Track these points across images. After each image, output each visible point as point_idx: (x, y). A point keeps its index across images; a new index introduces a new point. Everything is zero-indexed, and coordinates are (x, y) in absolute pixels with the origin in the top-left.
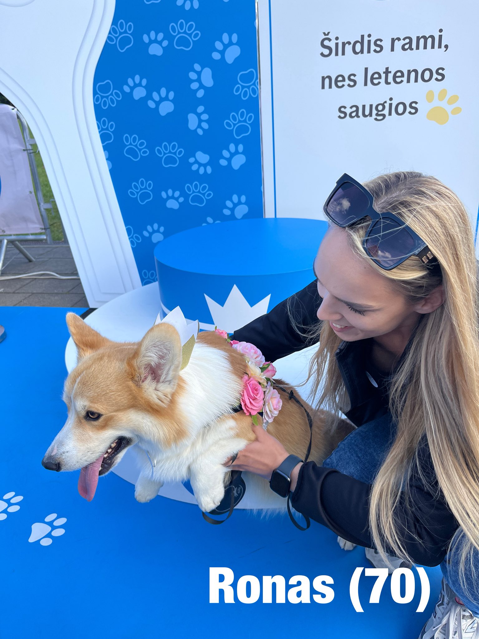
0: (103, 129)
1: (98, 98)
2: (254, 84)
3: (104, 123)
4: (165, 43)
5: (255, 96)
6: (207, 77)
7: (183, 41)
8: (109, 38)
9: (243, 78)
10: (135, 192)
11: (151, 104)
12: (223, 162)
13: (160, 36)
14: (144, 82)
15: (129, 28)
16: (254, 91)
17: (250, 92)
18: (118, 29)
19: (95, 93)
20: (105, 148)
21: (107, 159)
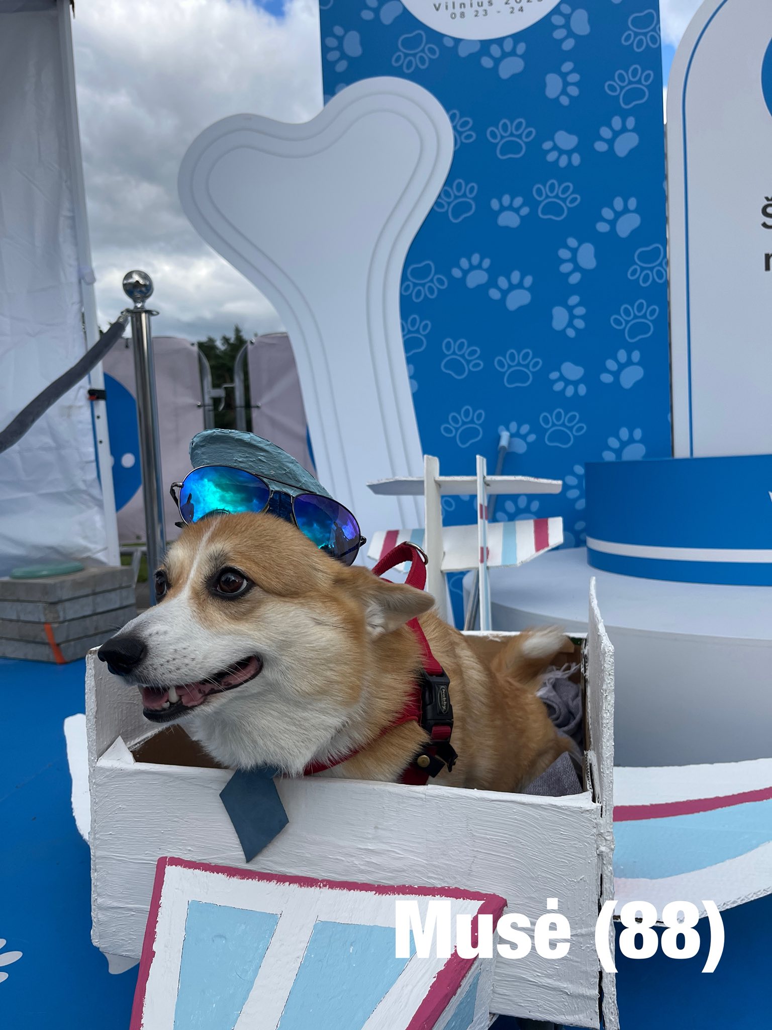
0: (409, 332)
1: (408, 286)
2: (660, 265)
3: (413, 322)
4: (525, 211)
5: (661, 281)
6: (587, 256)
7: (553, 208)
8: (437, 203)
9: (644, 257)
10: (452, 428)
11: (495, 294)
12: (607, 378)
13: (518, 201)
14: (487, 263)
15: (470, 191)
16: (660, 275)
17: (653, 275)
18: (454, 192)
19: (404, 278)
20: (409, 360)
21: (411, 377)
